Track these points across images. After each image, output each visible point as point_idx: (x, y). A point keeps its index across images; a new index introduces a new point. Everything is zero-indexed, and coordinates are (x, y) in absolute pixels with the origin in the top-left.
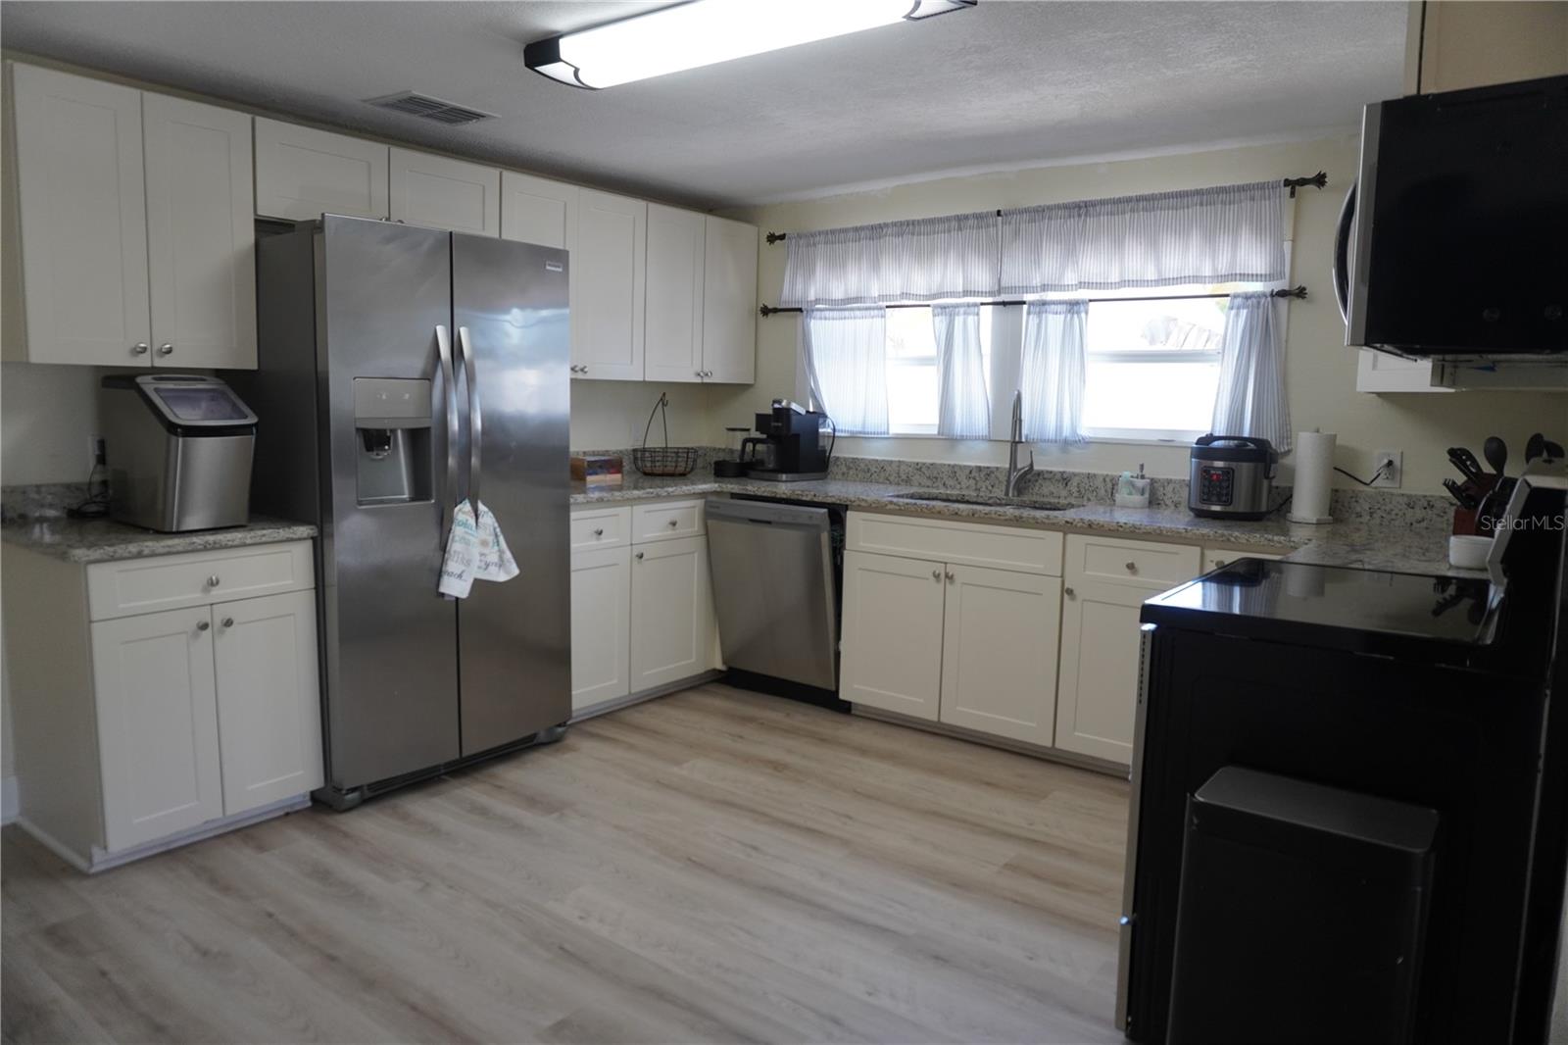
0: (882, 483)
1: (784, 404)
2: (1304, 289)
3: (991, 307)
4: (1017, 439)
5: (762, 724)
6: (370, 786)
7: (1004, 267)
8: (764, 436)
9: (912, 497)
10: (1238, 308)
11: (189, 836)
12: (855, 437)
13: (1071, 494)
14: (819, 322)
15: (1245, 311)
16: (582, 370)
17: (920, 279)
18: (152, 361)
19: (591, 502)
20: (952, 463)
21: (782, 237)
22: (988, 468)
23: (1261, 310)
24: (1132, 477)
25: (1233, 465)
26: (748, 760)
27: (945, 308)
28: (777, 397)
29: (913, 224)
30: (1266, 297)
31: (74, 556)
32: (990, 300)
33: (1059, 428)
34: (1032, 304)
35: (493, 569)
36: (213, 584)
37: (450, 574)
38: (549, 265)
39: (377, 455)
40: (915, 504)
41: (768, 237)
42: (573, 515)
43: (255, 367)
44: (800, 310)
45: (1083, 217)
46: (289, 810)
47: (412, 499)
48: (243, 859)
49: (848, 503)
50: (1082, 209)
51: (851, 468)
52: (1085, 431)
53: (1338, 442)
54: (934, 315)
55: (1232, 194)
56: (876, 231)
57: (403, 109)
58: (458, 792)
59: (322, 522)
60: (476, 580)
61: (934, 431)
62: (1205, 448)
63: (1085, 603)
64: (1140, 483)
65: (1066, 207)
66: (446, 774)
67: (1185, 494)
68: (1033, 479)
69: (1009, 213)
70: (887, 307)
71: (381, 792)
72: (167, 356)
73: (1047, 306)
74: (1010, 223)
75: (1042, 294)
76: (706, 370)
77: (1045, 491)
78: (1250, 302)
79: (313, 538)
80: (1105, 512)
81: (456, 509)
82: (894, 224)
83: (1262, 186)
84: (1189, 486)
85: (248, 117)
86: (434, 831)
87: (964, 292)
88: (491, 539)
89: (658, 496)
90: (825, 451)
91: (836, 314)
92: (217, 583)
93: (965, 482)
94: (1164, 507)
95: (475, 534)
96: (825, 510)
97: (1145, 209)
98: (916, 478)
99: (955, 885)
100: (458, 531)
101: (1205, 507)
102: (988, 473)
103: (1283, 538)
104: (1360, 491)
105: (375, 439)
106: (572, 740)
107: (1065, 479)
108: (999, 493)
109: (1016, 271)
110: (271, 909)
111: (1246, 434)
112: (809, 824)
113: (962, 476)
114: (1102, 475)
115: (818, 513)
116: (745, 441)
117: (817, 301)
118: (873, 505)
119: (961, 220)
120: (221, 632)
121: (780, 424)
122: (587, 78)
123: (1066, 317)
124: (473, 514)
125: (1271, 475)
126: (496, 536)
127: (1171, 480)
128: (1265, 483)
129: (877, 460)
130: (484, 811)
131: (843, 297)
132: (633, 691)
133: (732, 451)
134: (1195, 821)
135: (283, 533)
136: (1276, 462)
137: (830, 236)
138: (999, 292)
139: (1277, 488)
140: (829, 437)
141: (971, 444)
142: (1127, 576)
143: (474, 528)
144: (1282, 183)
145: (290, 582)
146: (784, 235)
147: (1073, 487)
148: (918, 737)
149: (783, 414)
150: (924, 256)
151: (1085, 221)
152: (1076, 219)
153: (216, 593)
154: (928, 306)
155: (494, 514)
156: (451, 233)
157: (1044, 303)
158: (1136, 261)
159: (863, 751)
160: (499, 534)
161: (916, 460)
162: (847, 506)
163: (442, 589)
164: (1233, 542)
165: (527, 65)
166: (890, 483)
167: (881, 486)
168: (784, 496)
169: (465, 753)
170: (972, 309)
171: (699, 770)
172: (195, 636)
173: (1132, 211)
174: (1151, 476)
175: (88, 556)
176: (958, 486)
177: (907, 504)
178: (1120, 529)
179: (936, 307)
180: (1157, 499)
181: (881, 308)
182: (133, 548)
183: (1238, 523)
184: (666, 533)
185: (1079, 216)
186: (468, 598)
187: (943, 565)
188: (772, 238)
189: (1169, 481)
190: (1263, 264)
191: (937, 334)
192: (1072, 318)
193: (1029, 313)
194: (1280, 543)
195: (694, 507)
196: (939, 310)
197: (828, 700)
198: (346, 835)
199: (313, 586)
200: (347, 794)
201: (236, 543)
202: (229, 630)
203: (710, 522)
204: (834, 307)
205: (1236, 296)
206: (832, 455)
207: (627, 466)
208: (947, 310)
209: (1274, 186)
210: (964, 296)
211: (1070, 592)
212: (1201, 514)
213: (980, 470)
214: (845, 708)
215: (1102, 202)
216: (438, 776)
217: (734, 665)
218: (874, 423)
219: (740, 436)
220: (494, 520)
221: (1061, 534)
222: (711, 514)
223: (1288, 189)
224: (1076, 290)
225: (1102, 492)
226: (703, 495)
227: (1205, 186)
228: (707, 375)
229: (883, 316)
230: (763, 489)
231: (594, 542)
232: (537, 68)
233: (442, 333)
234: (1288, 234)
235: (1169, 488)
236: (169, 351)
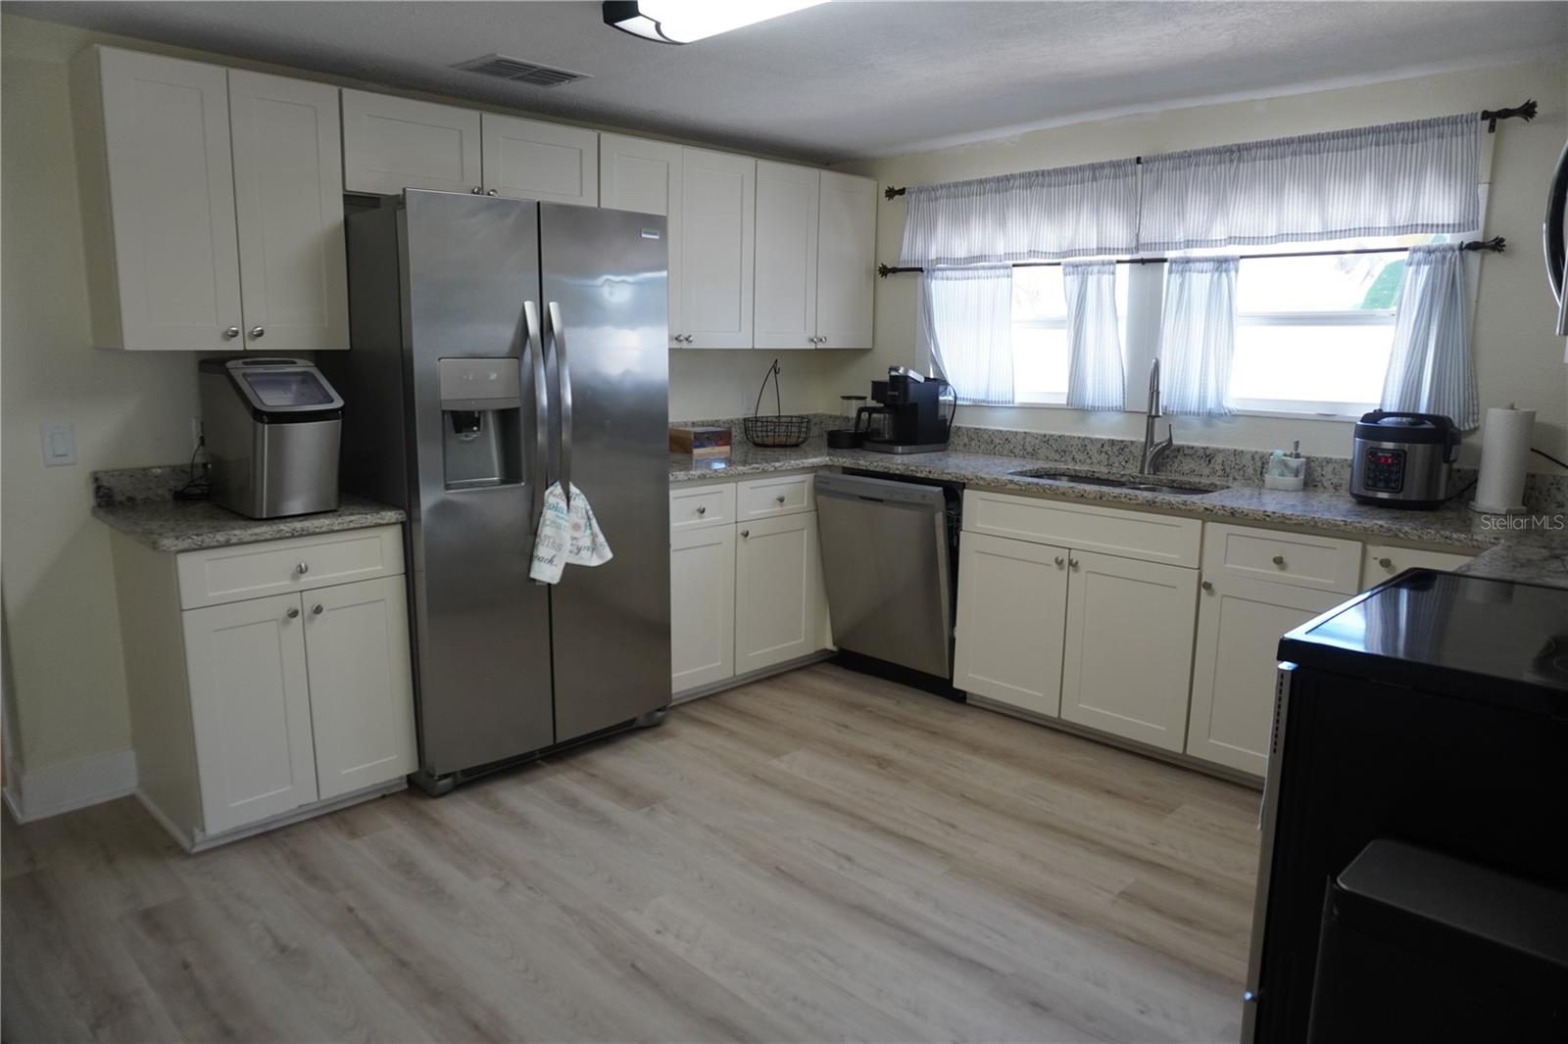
0: (1007, 456)
1: (901, 371)
2: (1502, 240)
3: (1128, 265)
4: (1153, 413)
5: (871, 712)
6: (464, 772)
7: (1143, 222)
8: (882, 405)
9: (1038, 475)
10: (1419, 264)
11: (287, 818)
12: (978, 406)
13: (1214, 472)
14: (940, 282)
15: (1427, 268)
16: (687, 339)
17: (1051, 234)
18: (244, 345)
19: (693, 479)
20: (1083, 435)
21: (902, 192)
22: (1122, 441)
23: (1446, 267)
24: (1285, 455)
25: (1406, 446)
26: (852, 754)
27: (1077, 266)
28: (894, 365)
29: (1043, 175)
30: (1454, 251)
31: (163, 546)
32: (1127, 257)
33: (1202, 398)
34: (1174, 261)
35: (585, 554)
36: (302, 571)
37: (541, 559)
38: (645, 233)
39: (466, 436)
40: (1037, 484)
41: (887, 192)
42: (673, 493)
43: (348, 348)
44: (921, 270)
45: (1235, 163)
46: (385, 793)
47: (503, 482)
48: (333, 845)
49: (966, 481)
50: (1235, 153)
51: (973, 439)
52: (1232, 403)
53: (1538, 419)
54: (1065, 275)
55: (1416, 131)
56: (1002, 184)
57: (491, 73)
58: (551, 779)
59: (410, 506)
60: (567, 565)
61: (1063, 401)
62: (1372, 426)
63: (1225, 599)
64: (1294, 463)
65: (1217, 152)
66: (542, 759)
67: (1347, 475)
68: (1172, 455)
69: (1152, 160)
70: (1014, 266)
71: (473, 778)
72: (259, 339)
73: (1191, 265)
74: (1151, 171)
75: (1186, 250)
76: (820, 335)
77: (1186, 468)
78: (1433, 256)
79: (403, 524)
80: (1251, 497)
81: (547, 492)
82: (1022, 176)
83: (1453, 121)
84: (1351, 466)
85: (335, 89)
86: (521, 823)
87: (1098, 248)
88: (583, 522)
89: (764, 471)
90: (946, 420)
91: (958, 274)
92: (306, 569)
93: (1096, 457)
94: (1322, 489)
95: (566, 517)
96: (940, 489)
97: (1309, 152)
98: (1043, 451)
99: (1063, 914)
100: (548, 514)
101: (1370, 494)
102: (1121, 447)
103: (1463, 535)
104: (1563, 477)
105: (464, 421)
106: (673, 724)
107: (1208, 456)
108: (1133, 470)
109: (1157, 226)
110: (352, 904)
111: (1423, 410)
112: (909, 833)
113: (1093, 450)
114: (1251, 452)
115: (932, 492)
116: (860, 411)
117: (938, 260)
118: (993, 484)
119: (1095, 169)
120: (311, 619)
121: (897, 393)
122: (672, 32)
123: (1212, 277)
124: (564, 497)
125: (1452, 458)
126: (589, 518)
127: (1331, 459)
128: (1445, 467)
129: (1001, 431)
130: (572, 803)
131: (966, 256)
132: (738, 673)
133: (848, 419)
134: (1336, 912)
135: (371, 518)
136: (1459, 443)
137: (952, 190)
138: (1137, 249)
139: (1459, 471)
140: (950, 405)
141: (1104, 415)
142: (1275, 571)
143: (565, 511)
144: (1479, 116)
145: (380, 567)
146: (904, 189)
147: (1217, 464)
148: (1037, 731)
149: (900, 382)
150: (1053, 210)
151: (1237, 167)
152: (1228, 164)
153: (306, 580)
154: (1059, 264)
155: (586, 496)
156: (539, 203)
157: (1188, 261)
158: (1296, 210)
159: (975, 748)
160: (592, 516)
161: (1043, 432)
162: (964, 484)
163: (533, 575)
164: (1402, 538)
165: (605, 22)
166: (1015, 456)
167: (1005, 459)
168: (897, 472)
169: (559, 740)
170: (1107, 267)
171: (798, 764)
172: (285, 623)
173: (1294, 154)
174: (1308, 455)
175: (175, 545)
176: (1089, 461)
177: (1029, 484)
178: (1268, 519)
179: (1067, 265)
180: (1314, 480)
181: (1007, 267)
182: (221, 537)
183: (1410, 512)
184: (776, 509)
185: (1231, 161)
186: (558, 584)
187: (1067, 551)
188: (891, 193)
189: (1329, 461)
190: (1452, 212)
191: (1068, 295)
192: (1219, 277)
193: (1170, 272)
194: (1460, 541)
195: (804, 482)
196: (1071, 269)
197: (941, 688)
198: (436, 823)
199: (403, 571)
200: (439, 780)
201: (324, 529)
202: (319, 617)
203: (820, 498)
204: (956, 266)
205: (1415, 250)
206: (953, 425)
207: (737, 434)
208: (1080, 269)
209: (1468, 120)
210: (1098, 254)
211: (1208, 586)
212: (1364, 501)
213: (1113, 444)
214: (960, 697)
215: (1259, 145)
216: (534, 760)
217: (844, 647)
218: (998, 392)
219: (855, 405)
220: (587, 503)
221: (1199, 522)
222: (820, 489)
223: (1487, 123)
224: (1225, 245)
225: (1250, 471)
226: (813, 469)
227: (1382, 123)
228: (821, 340)
229: (1010, 276)
230: (876, 464)
231: (696, 521)
232: (616, 24)
233: (530, 309)
234: (1484, 175)
235: (1329, 469)
236: (261, 334)
